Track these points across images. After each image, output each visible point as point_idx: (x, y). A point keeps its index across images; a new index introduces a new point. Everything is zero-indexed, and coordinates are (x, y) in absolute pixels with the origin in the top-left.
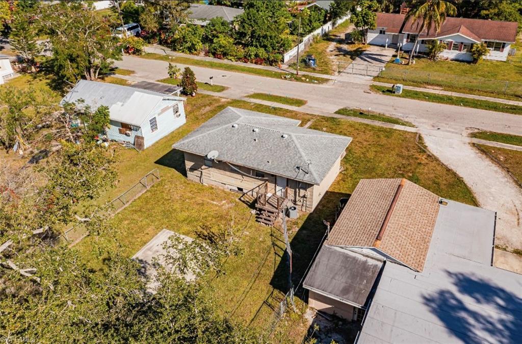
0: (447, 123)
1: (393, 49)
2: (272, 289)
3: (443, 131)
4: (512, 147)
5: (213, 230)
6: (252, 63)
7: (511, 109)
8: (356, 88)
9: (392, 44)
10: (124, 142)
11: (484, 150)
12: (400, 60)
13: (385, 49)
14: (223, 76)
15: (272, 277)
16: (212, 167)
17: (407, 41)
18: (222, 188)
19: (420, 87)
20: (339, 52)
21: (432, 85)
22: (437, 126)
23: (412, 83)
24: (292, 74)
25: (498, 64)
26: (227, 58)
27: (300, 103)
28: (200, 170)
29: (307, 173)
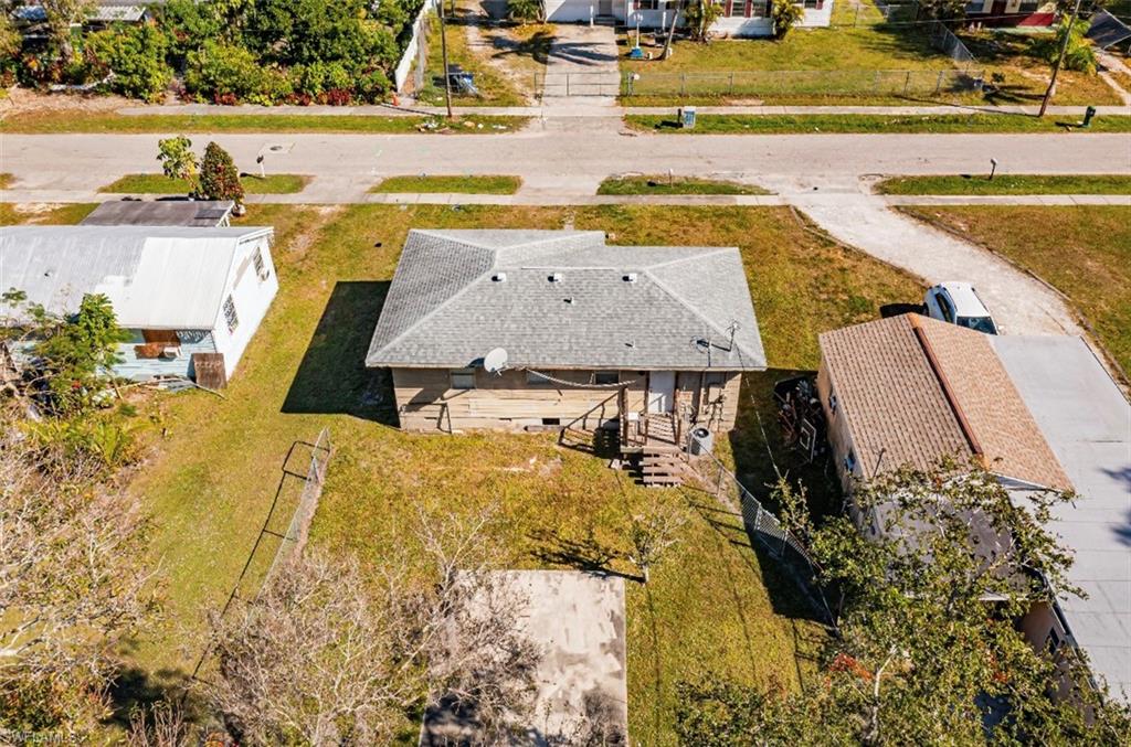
0: (821, 173)
1: (608, 28)
2: (787, 622)
3: (826, 191)
4: (960, 200)
5: (563, 535)
6: (321, 103)
7: (903, 123)
8: (597, 128)
9: (600, 15)
10: (158, 377)
11: (924, 217)
12: (643, 51)
13: (592, 30)
14: (273, 149)
15: (766, 595)
16: (473, 388)
17: (635, 7)
18: (501, 430)
19: (720, 105)
20: (499, 47)
21: (739, 96)
22: (809, 185)
23: (700, 100)
24: (438, 118)
25: (819, 33)
26: (250, 102)
27: (507, 184)
28: (439, 401)
29: (729, 351)
